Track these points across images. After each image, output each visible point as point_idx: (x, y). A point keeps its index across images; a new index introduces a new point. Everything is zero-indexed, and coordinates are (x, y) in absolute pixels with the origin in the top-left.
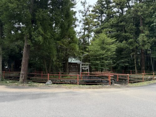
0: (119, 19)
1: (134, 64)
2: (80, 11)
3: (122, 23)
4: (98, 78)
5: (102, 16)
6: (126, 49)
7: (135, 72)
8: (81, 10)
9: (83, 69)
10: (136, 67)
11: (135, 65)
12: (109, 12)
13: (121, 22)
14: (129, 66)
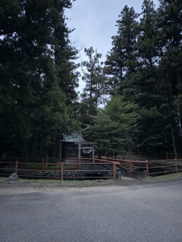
0: (144, 74)
1: (172, 143)
2: (84, 64)
3: (151, 80)
4: (103, 167)
5: (121, 70)
6: (157, 119)
7: (173, 155)
8: (86, 61)
9: (84, 152)
10: (175, 148)
11: (174, 144)
12: (130, 63)
13: (149, 77)
14: (164, 146)
